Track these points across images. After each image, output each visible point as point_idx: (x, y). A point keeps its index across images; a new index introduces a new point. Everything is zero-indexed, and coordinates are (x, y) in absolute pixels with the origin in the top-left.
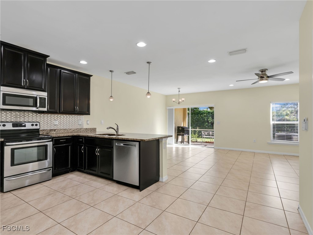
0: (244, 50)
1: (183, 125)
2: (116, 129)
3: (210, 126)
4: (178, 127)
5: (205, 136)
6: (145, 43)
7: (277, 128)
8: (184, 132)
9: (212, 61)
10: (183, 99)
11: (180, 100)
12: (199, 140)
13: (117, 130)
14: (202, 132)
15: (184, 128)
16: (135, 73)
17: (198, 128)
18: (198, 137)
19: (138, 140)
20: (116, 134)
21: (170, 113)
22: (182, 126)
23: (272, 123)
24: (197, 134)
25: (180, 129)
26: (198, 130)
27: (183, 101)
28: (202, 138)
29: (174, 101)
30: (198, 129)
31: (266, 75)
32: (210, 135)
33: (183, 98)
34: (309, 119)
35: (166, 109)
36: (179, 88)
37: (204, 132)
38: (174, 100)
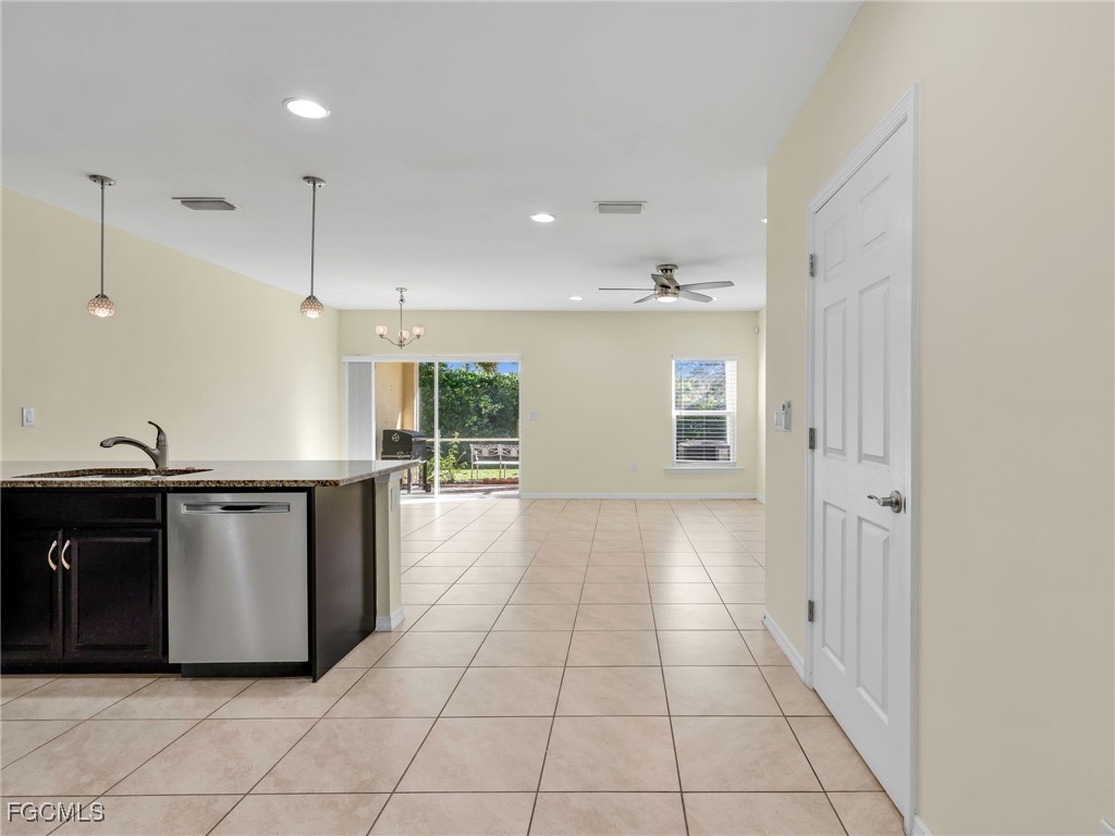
0: (635, 206)
1: (402, 425)
2: (152, 445)
3: (487, 427)
4: (388, 434)
5: (480, 463)
6: (325, 105)
7: (687, 428)
8: (411, 450)
9: (543, 218)
10: (417, 331)
11: (406, 334)
12: (459, 476)
13: (157, 452)
14: (472, 449)
15: (411, 437)
16: (231, 207)
17: (457, 434)
18: (457, 466)
19: (302, 485)
20: (152, 466)
21: (357, 376)
22: (398, 428)
23: (675, 413)
24: (452, 456)
25: (395, 438)
26: (458, 440)
27: (418, 336)
28: (468, 467)
29: (381, 336)
30: (456, 439)
31: (671, 279)
32: (497, 458)
33: (419, 326)
34: (792, 406)
35: (340, 363)
36: (401, 290)
37: (478, 445)
38: (381, 330)
